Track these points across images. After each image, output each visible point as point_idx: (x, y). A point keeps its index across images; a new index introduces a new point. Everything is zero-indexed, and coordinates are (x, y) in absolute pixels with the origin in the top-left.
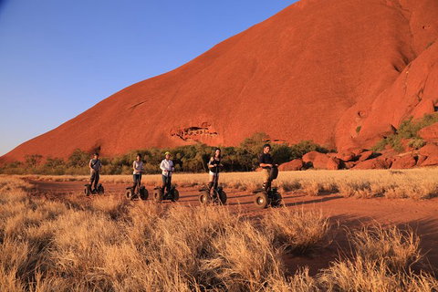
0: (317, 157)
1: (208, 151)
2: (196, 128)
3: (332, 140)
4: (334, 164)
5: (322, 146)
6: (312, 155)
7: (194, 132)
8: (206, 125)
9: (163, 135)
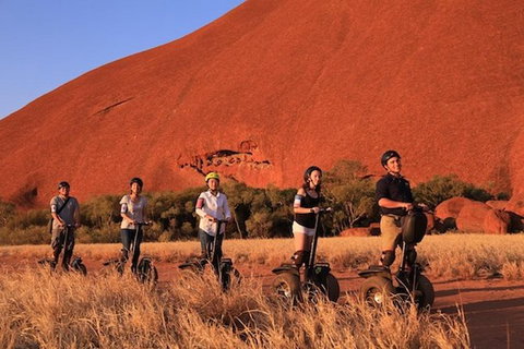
0: (464, 209)
1: (246, 196)
2: (228, 153)
3: (504, 173)
4: (497, 223)
5: (478, 186)
6: (454, 204)
7: (225, 160)
8: (247, 146)
9: (163, 168)
